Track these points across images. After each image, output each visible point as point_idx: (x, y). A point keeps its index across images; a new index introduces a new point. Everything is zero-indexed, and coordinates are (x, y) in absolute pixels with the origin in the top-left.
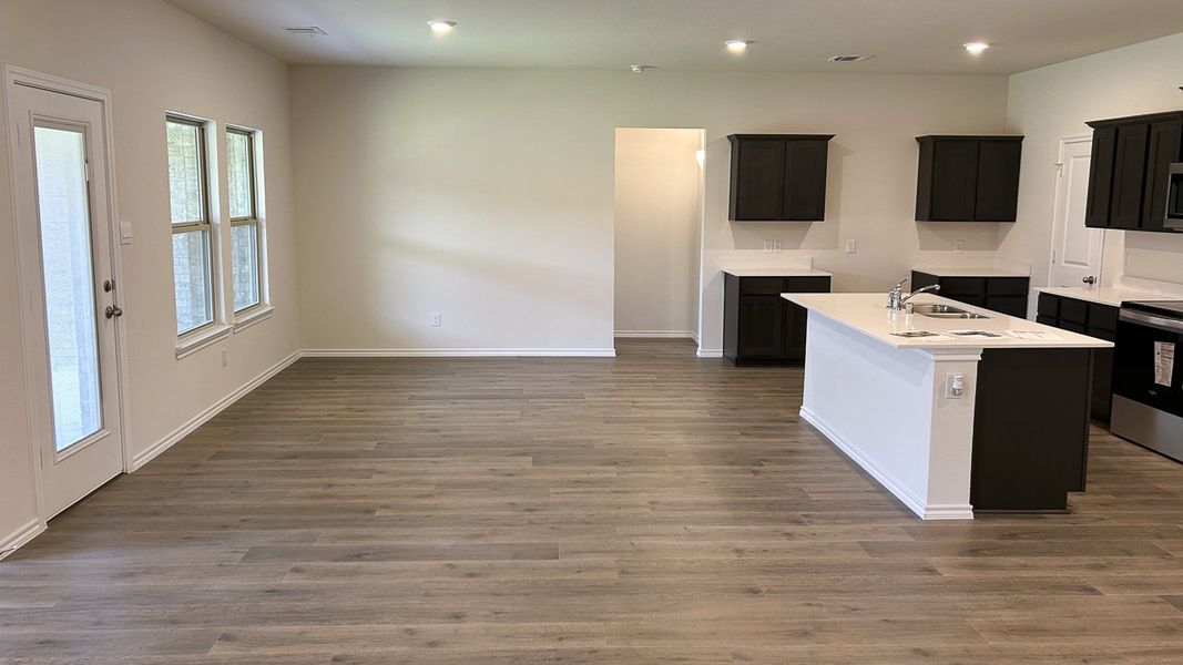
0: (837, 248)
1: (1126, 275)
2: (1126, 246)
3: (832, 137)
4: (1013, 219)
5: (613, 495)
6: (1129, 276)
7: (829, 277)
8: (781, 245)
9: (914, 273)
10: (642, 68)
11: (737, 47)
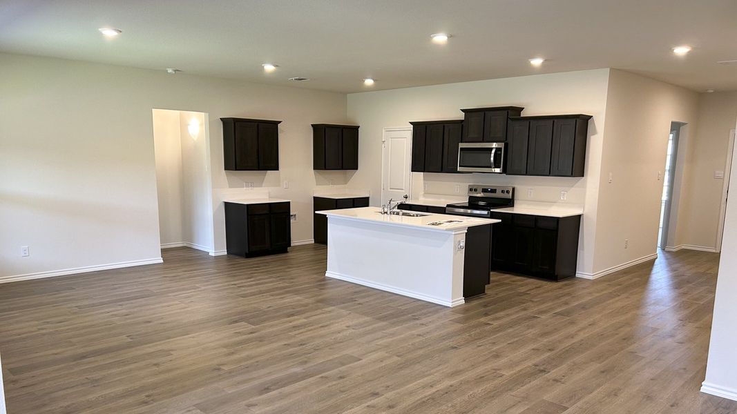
0: (279, 186)
1: (425, 193)
2: (424, 180)
3: (280, 122)
4: (356, 168)
5: (322, 329)
6: (426, 193)
7: (289, 203)
8: (251, 184)
9: (314, 197)
10: (175, 71)
11: (269, 68)
